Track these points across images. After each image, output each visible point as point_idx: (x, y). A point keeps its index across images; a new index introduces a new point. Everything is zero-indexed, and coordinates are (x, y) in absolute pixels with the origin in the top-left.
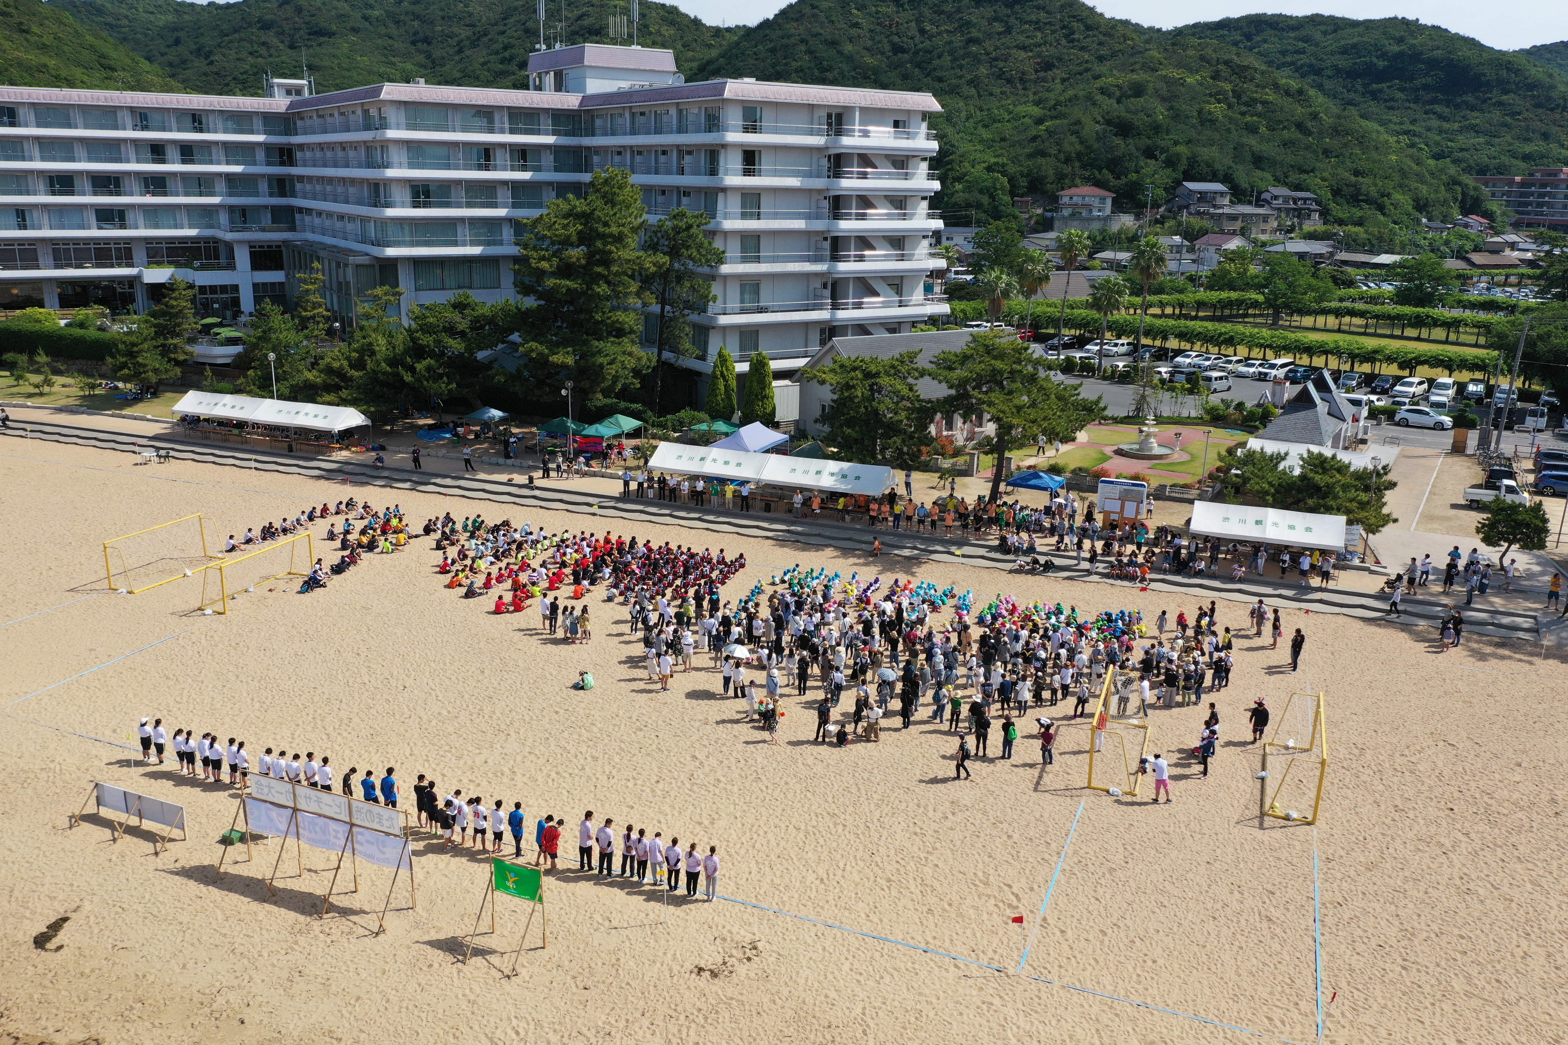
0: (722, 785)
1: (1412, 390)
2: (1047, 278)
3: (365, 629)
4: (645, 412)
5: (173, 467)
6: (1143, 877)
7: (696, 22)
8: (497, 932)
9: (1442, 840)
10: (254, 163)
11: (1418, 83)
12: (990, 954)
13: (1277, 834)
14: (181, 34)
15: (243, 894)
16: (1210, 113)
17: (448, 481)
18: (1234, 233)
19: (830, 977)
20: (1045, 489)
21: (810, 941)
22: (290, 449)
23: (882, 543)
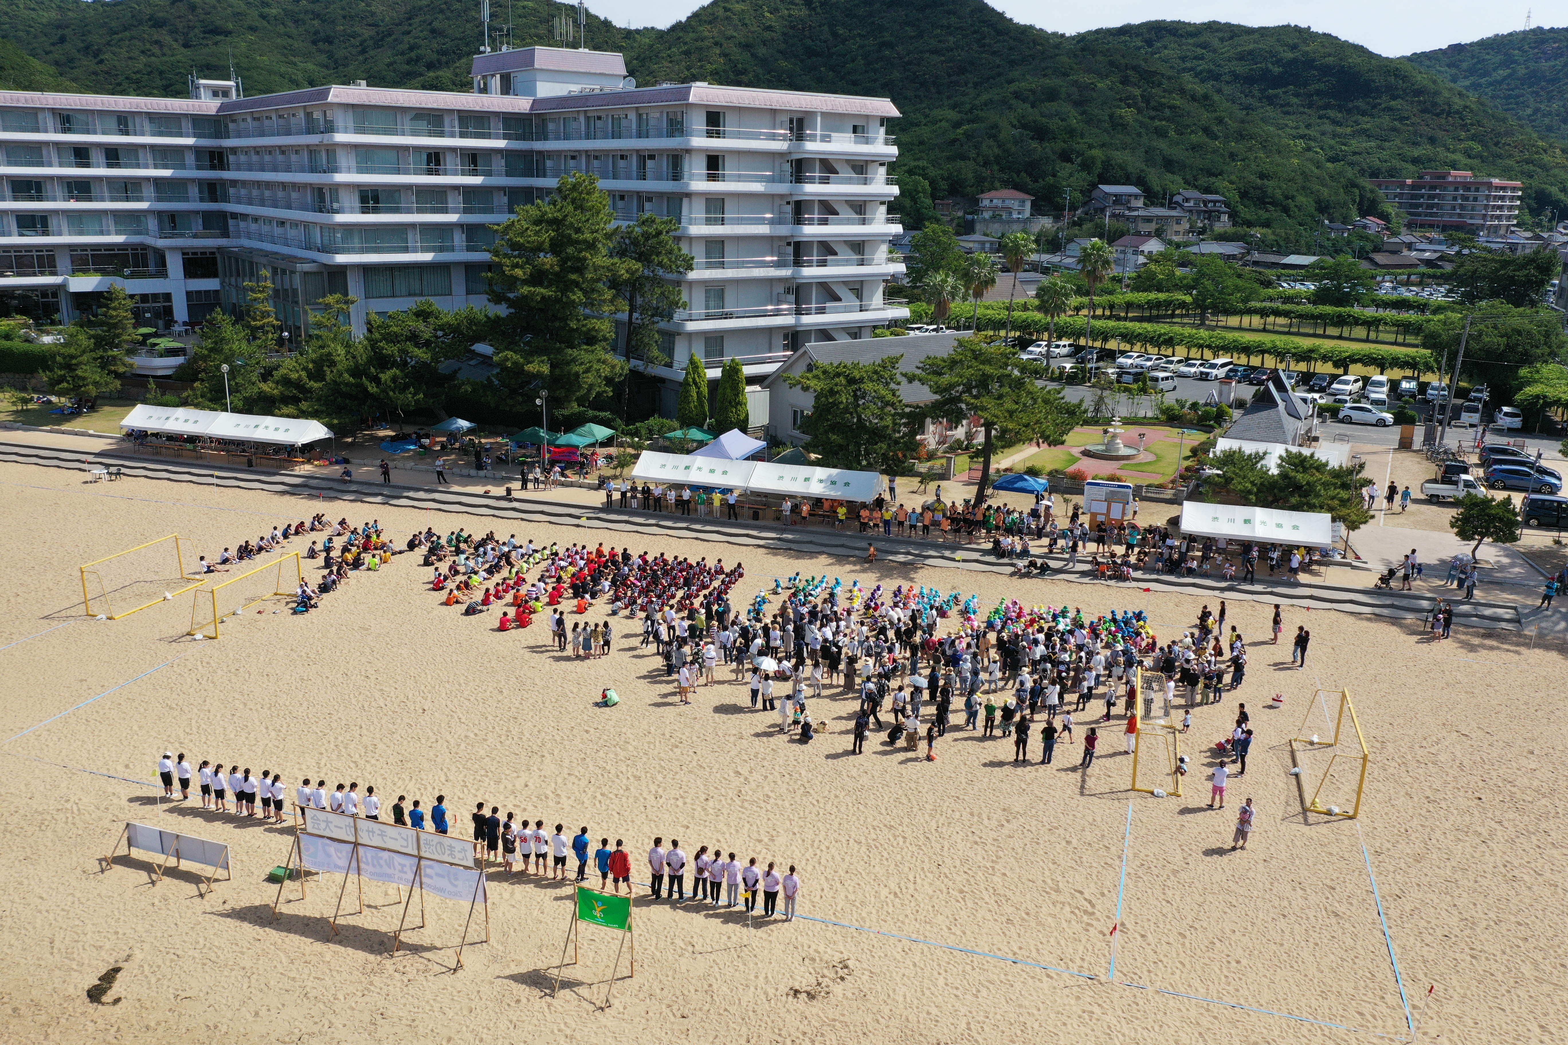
0: (772, 801)
1: (1348, 388)
2: (993, 281)
3: (368, 650)
4: (614, 420)
5: (125, 484)
6: (1207, 877)
7: (607, 24)
8: (580, 963)
9: (1479, 829)
10: (183, 167)
11: (1312, 88)
12: (1079, 962)
13: (1323, 829)
14: (66, 32)
15: (303, 934)
16: (1121, 117)
17: (421, 495)
18: (1149, 235)
19: (927, 993)
20: (1031, 492)
21: (898, 957)
22: (250, 464)
23: (877, 550)
